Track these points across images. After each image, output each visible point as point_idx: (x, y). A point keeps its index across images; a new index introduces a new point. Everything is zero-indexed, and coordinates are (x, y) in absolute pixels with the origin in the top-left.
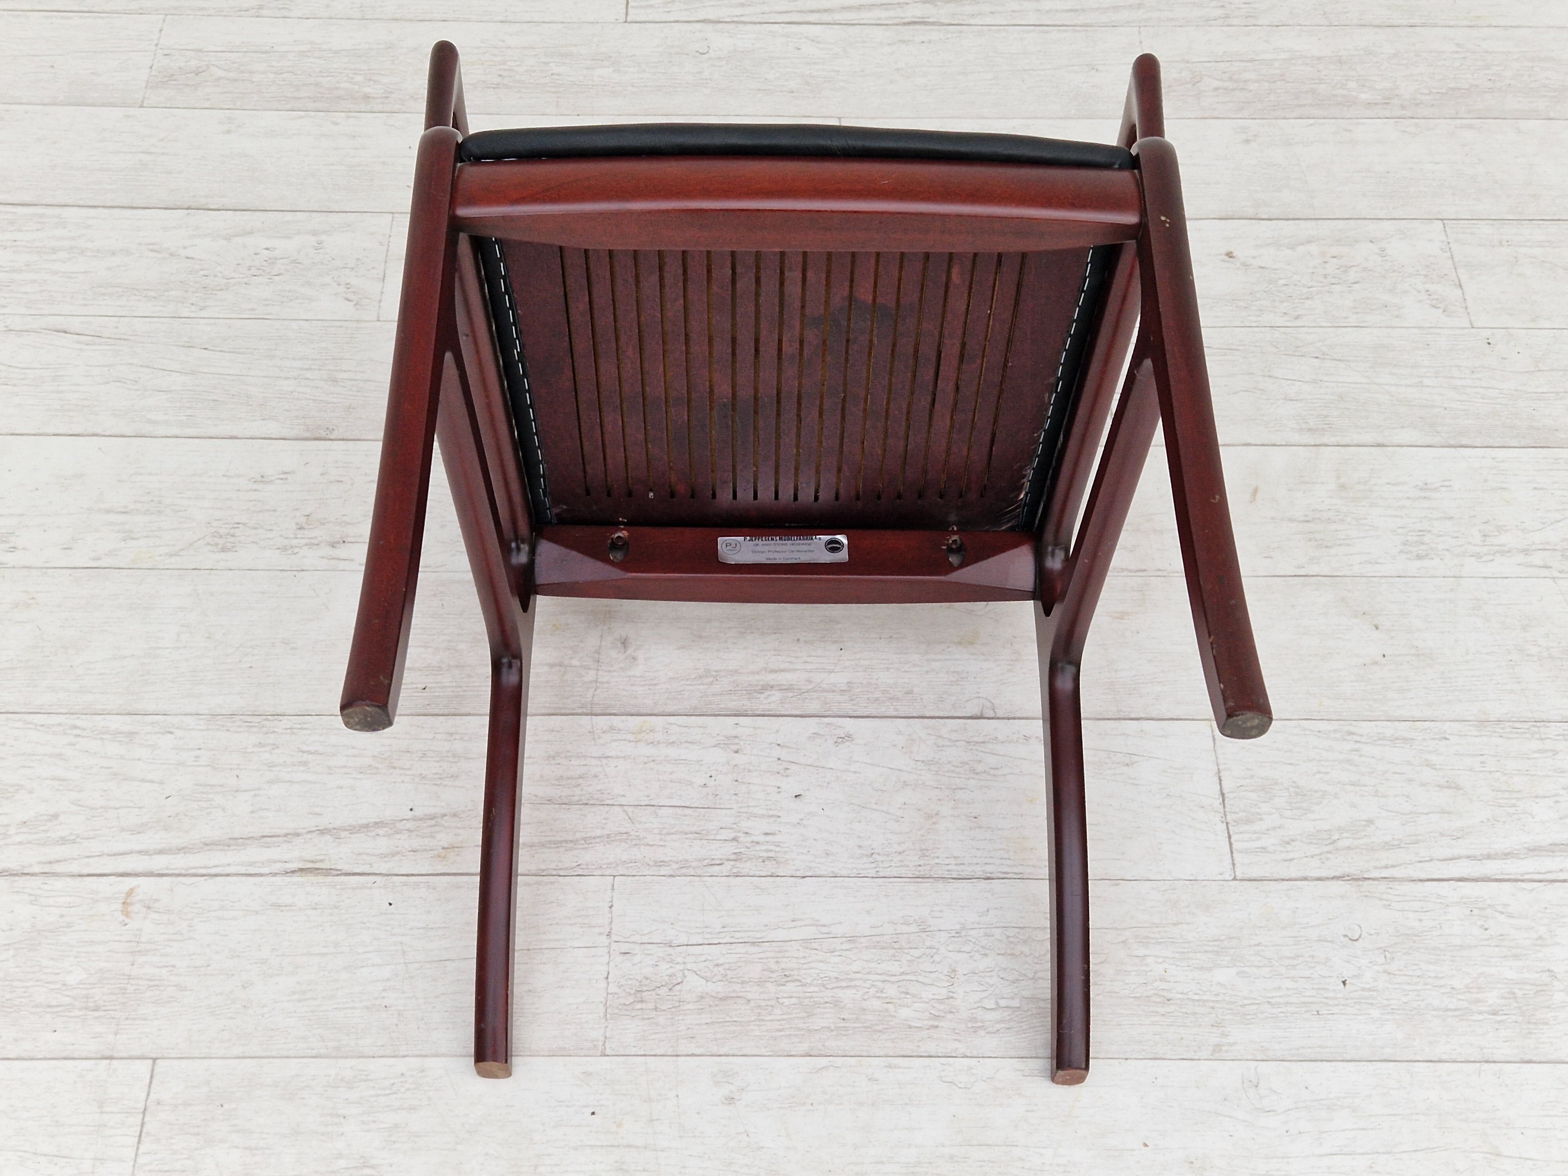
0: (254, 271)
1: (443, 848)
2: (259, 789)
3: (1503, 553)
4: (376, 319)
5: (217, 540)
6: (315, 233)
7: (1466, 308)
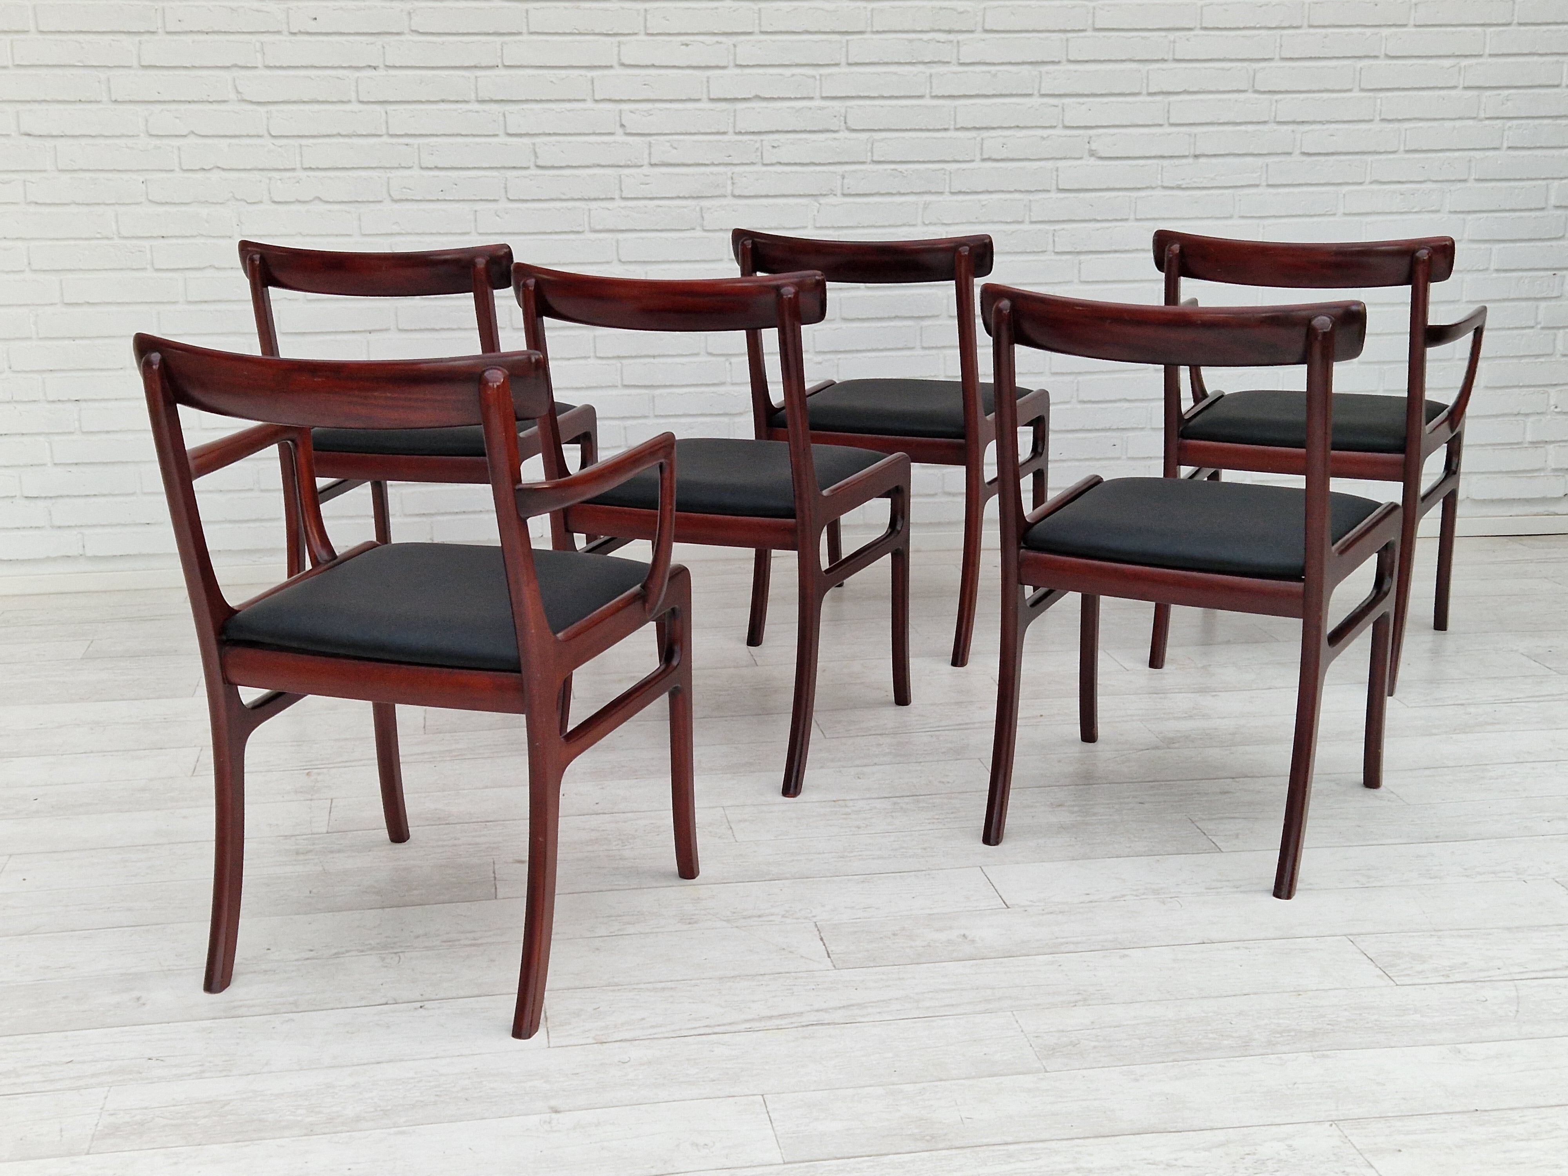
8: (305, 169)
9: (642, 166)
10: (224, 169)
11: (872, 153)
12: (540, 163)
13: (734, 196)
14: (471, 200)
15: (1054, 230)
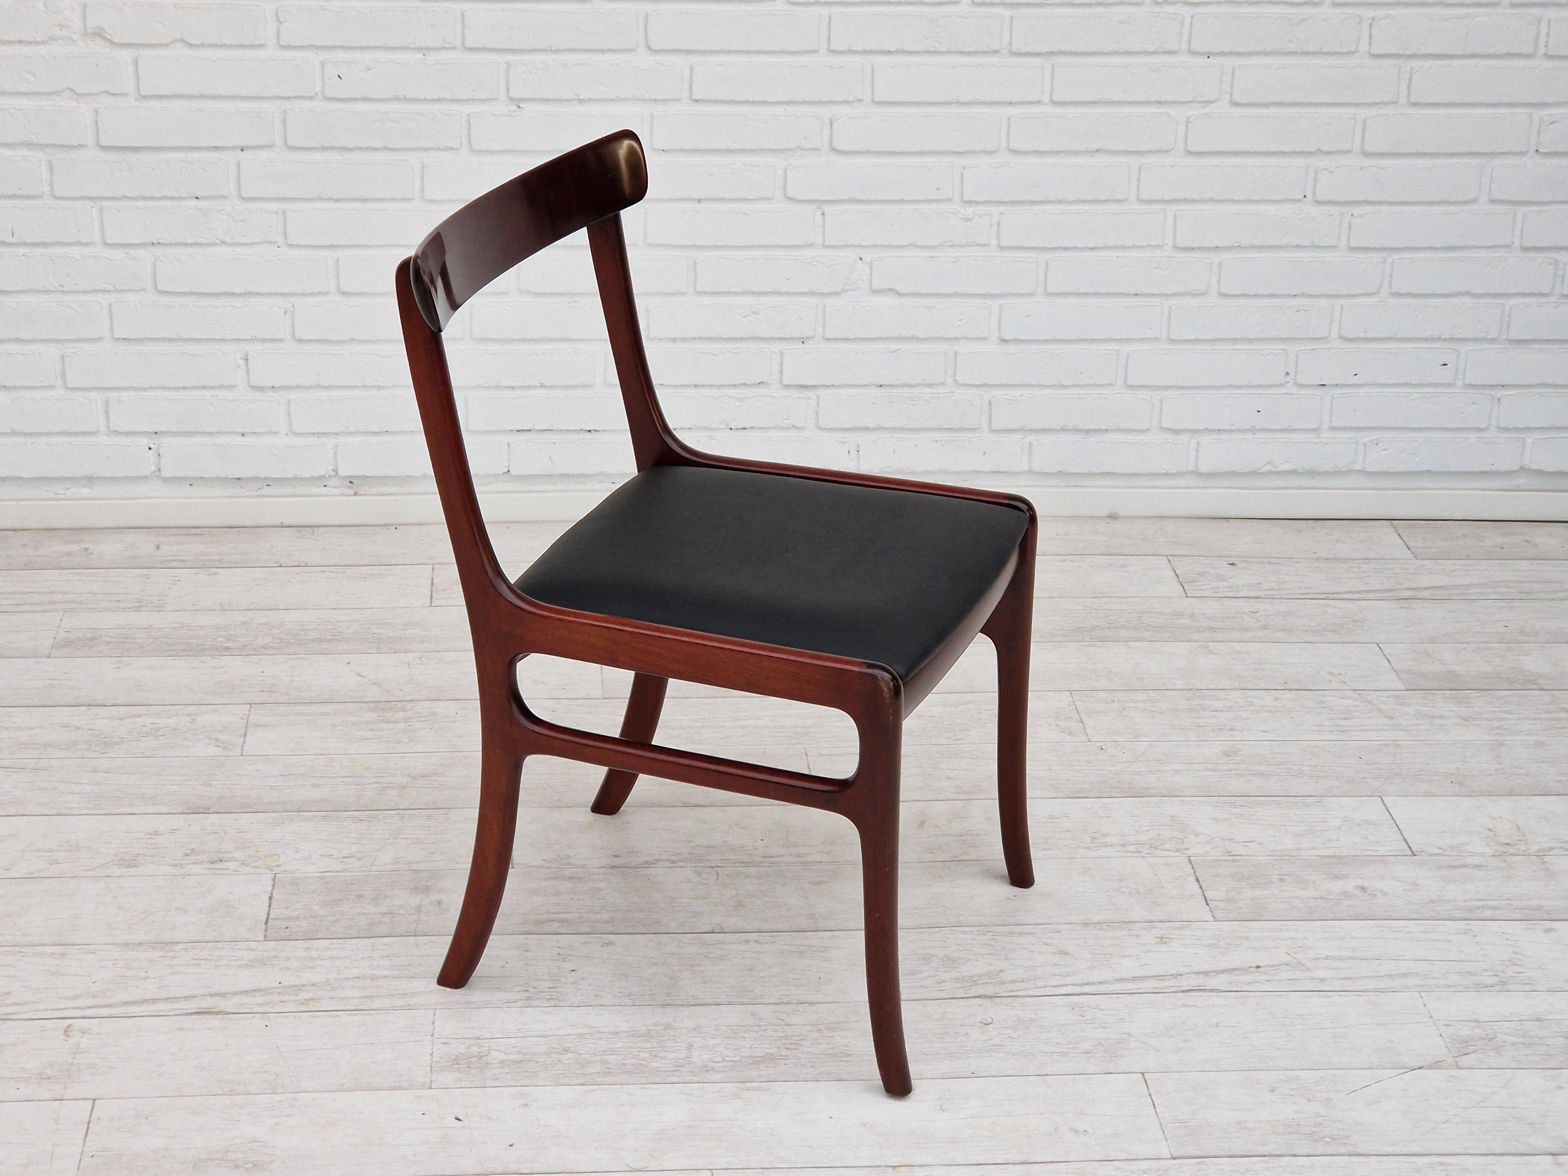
0: (142, 734)
1: (305, 1000)
2: (164, 977)
3: (1106, 846)
4: (240, 754)
5: (122, 862)
6: (189, 715)
7: (1086, 732)
15: (1373, 19)
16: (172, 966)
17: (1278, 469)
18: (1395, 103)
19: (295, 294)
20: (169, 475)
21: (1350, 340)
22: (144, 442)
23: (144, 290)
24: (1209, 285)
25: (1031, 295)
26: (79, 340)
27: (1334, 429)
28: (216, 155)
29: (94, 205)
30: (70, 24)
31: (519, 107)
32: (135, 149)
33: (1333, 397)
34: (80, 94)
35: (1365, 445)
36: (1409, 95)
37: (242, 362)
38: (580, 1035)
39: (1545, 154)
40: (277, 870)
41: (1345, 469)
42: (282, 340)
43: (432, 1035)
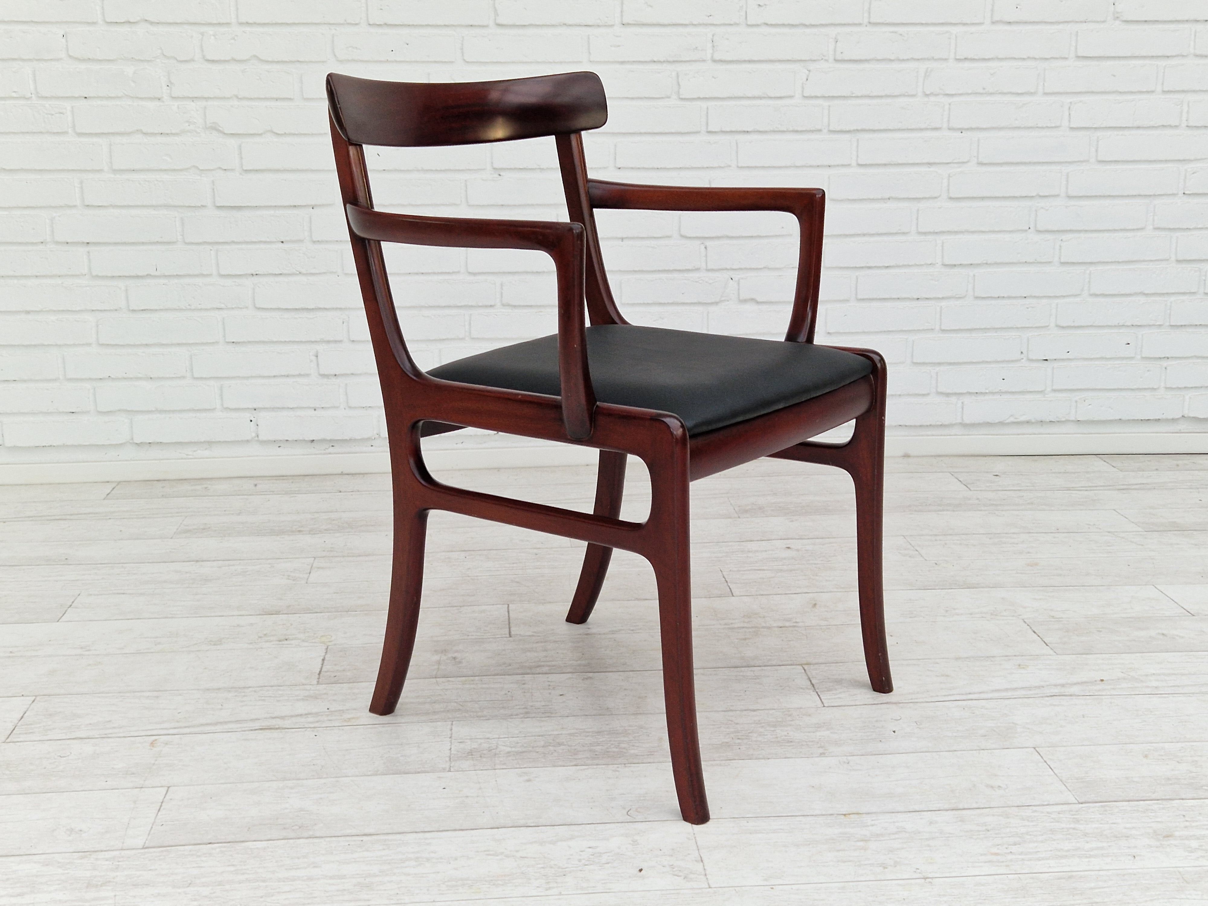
1: (348, 719)
2: (235, 708)
4: (305, 583)
5: (211, 643)
7: (922, 556)
8: (241, 24)
9: (612, 26)
10: (152, 23)
11: (869, 13)
12: (500, 21)
13: (715, 61)
14: (423, 62)
15: (1071, 103)
16: (242, 702)
17: (1019, 420)
18: (1088, 161)
19: (350, 309)
20: (265, 439)
21: (1063, 327)
22: (248, 415)
23: (247, 308)
24: (967, 291)
25: (847, 301)
26: (203, 344)
27: (1054, 391)
28: (295, 211)
29: (212, 248)
30: (195, 121)
31: (500, 175)
32: (239, 208)
33: (1053, 368)
34: (201, 170)
35: (1076, 402)
36: (1097, 156)
37: (314, 358)
38: (570, 734)
39: (1189, 194)
40: (330, 644)
41: (1064, 419)
42: (341, 341)
43: (451, 737)
